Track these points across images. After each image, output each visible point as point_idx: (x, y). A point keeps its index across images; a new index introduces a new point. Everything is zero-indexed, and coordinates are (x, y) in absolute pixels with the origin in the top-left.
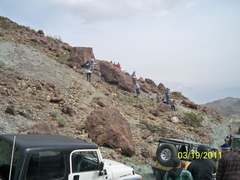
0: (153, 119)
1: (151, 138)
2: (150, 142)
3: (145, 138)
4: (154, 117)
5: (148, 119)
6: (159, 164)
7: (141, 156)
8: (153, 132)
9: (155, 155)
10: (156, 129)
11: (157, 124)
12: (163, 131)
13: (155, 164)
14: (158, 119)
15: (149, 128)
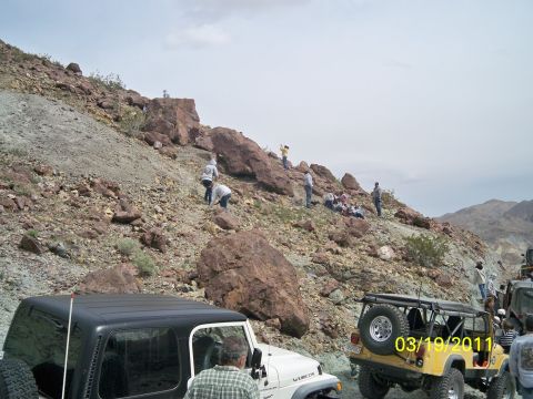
0: (337, 253)
1: (339, 295)
2: (338, 304)
3: (327, 296)
4: (340, 249)
5: (328, 253)
6: (366, 350)
7: (323, 334)
8: (343, 280)
9: (356, 331)
10: (347, 274)
11: (349, 264)
12: (363, 278)
13: (356, 350)
14: (349, 252)
15: (331, 273)
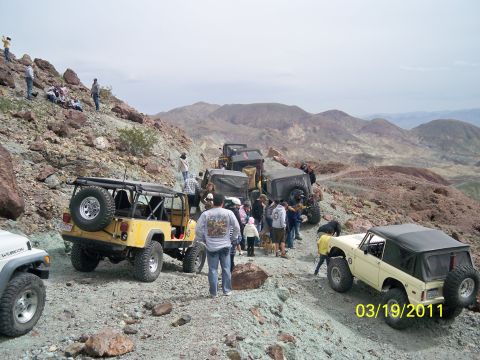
0: (56, 142)
1: (55, 180)
2: (54, 188)
3: (43, 181)
4: (58, 139)
5: (47, 143)
6: (77, 228)
7: (38, 216)
8: (60, 166)
9: (68, 211)
10: (63, 161)
11: (66, 152)
12: (79, 164)
13: (68, 228)
14: (66, 141)
15: (48, 160)
